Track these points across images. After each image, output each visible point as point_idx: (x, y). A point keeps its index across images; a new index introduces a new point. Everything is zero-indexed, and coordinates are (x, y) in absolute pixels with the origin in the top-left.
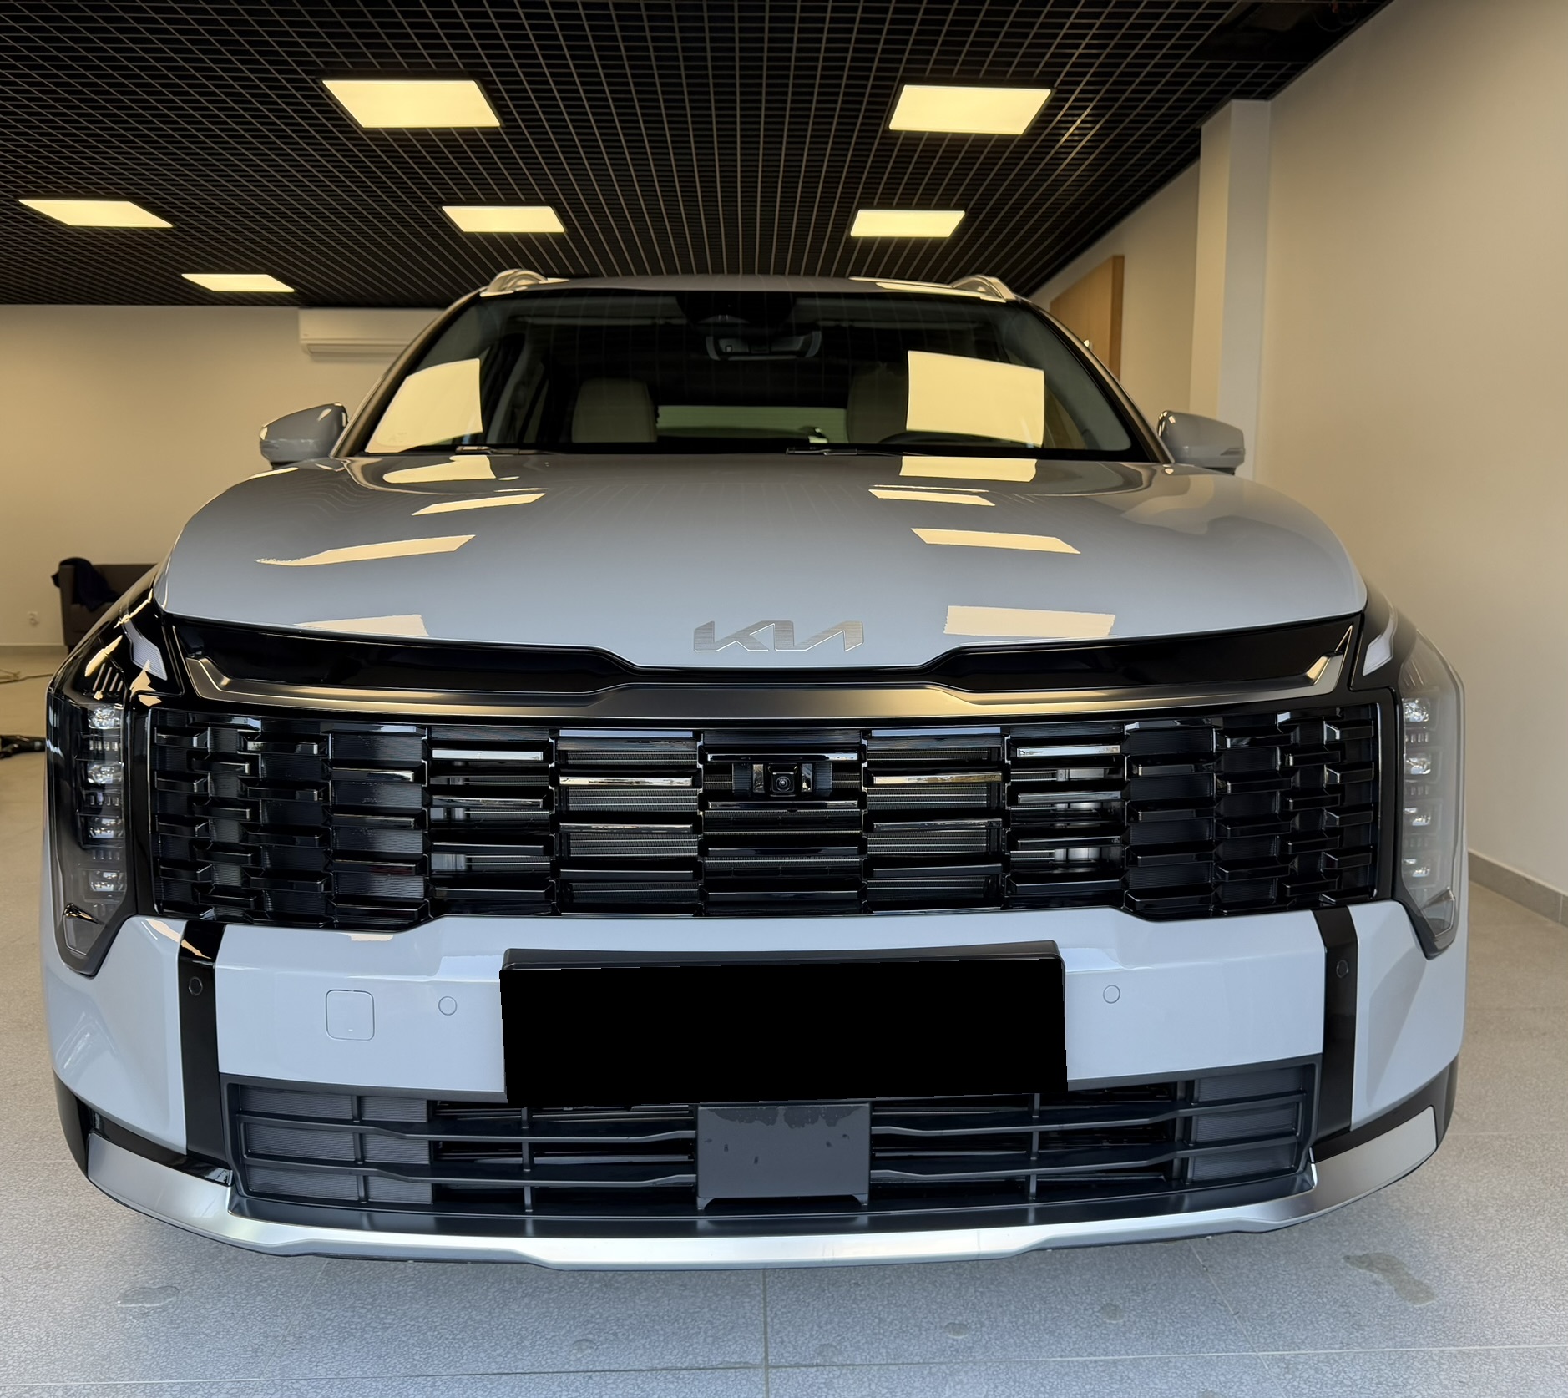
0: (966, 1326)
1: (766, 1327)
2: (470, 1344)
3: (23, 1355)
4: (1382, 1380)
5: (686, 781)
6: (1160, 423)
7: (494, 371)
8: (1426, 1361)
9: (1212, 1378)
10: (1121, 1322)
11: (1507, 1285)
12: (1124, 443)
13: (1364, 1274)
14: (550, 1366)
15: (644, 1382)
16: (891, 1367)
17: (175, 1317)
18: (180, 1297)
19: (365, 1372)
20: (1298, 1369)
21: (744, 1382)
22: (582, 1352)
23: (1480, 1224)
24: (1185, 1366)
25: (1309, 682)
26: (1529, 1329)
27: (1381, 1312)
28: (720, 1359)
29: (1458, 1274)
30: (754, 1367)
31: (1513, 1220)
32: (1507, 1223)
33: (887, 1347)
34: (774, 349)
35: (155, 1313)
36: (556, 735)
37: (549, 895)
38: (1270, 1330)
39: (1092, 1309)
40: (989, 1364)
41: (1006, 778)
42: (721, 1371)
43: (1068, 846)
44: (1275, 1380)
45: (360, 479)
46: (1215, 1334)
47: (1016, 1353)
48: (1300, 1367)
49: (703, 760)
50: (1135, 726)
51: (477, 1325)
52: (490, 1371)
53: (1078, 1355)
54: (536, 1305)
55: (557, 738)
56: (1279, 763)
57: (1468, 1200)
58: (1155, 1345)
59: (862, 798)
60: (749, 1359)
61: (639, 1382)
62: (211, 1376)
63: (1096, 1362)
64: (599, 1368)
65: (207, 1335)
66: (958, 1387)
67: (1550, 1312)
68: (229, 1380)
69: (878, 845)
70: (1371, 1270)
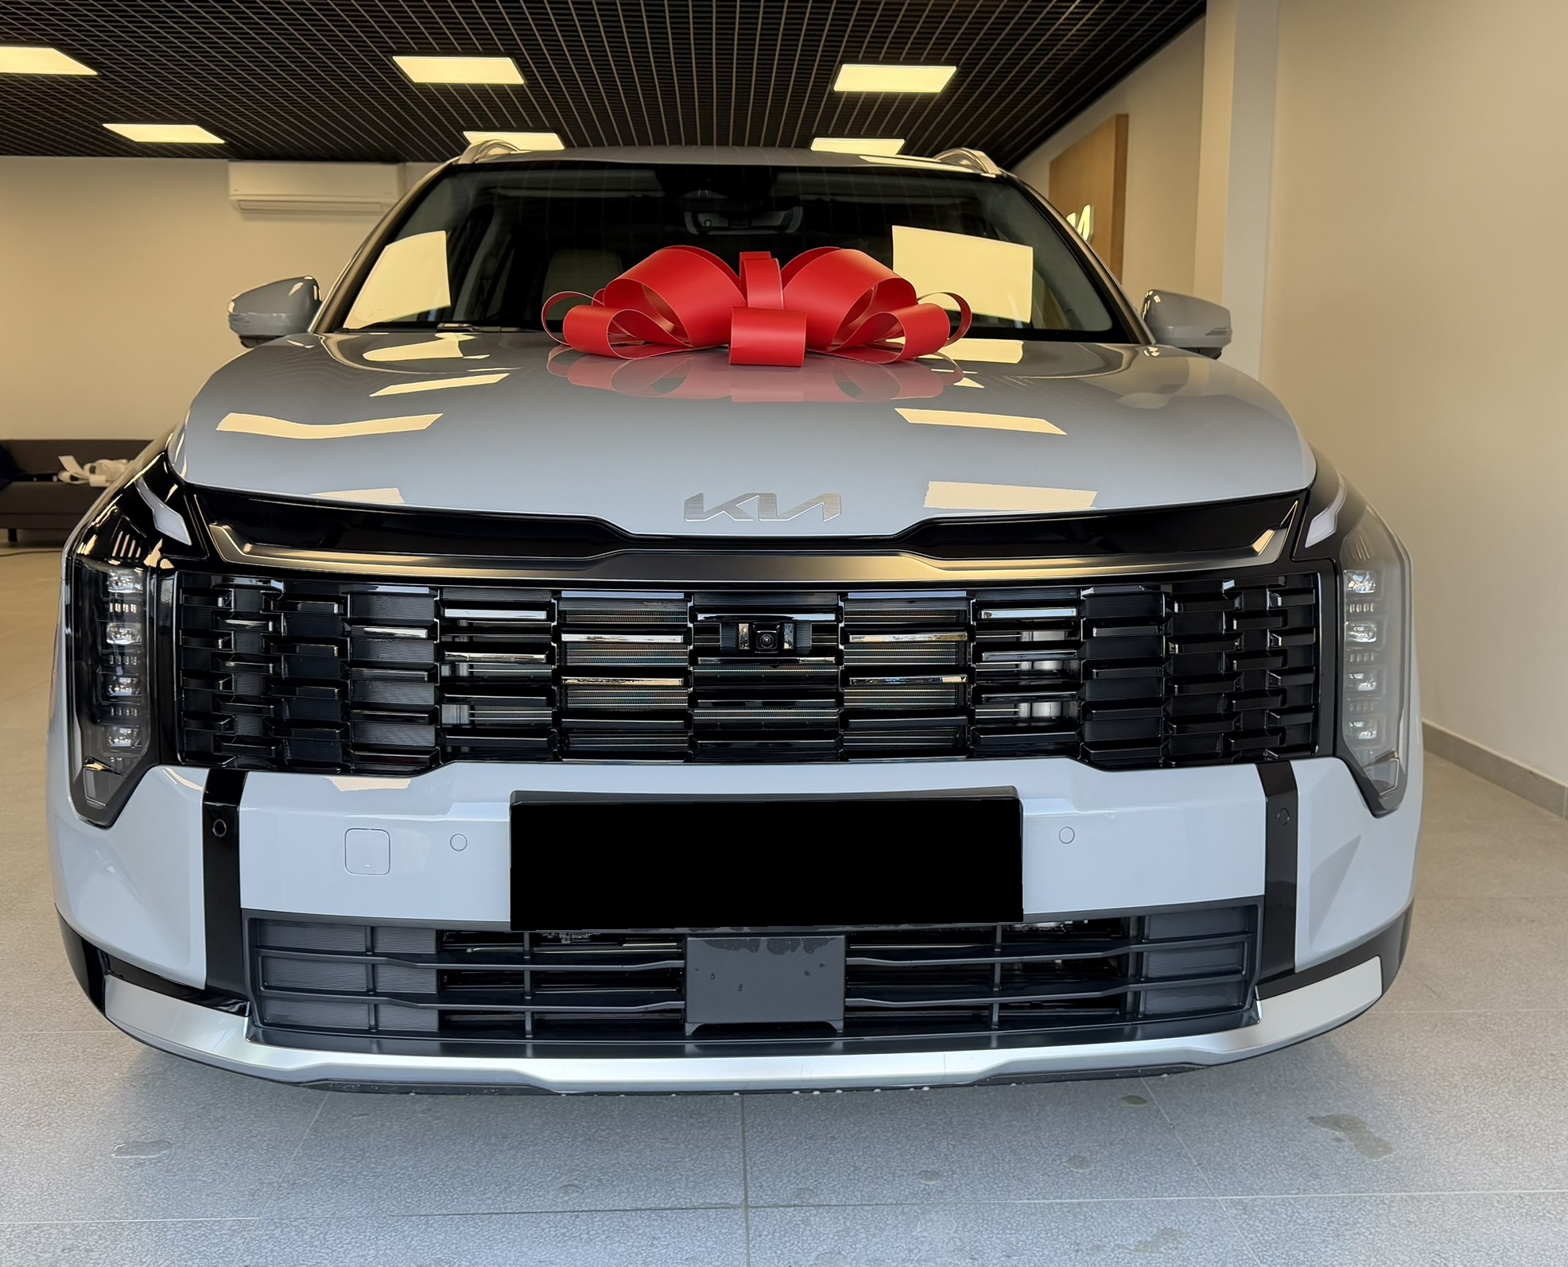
0: (937, 1173)
1: (745, 1175)
2: (460, 1189)
3: (28, 1199)
4: (1333, 1219)
5: (679, 639)
6: (1146, 300)
7: (461, 243)
8: (1378, 1204)
9: (1173, 1218)
10: (1088, 1171)
11: (1464, 1141)
12: (1104, 323)
13: (1327, 1132)
14: (538, 1207)
15: (629, 1220)
16: (865, 1208)
17: (170, 1167)
18: (173, 1150)
19: (360, 1212)
20: (1254, 1211)
21: (725, 1220)
22: (569, 1195)
23: (1444, 1090)
24: (1146, 1208)
25: (1253, 553)
26: (1479, 1178)
27: (1339, 1163)
28: (701, 1201)
29: (1418, 1132)
30: (734, 1207)
31: (1477, 1086)
32: (1471, 1089)
33: (862, 1191)
34: (755, 224)
35: (151, 1163)
36: (558, 596)
37: (551, 744)
38: (1231, 1178)
39: (1060, 1159)
40: (959, 1205)
41: (971, 638)
42: (703, 1211)
43: (1031, 701)
44: (1232, 1221)
45: (338, 356)
46: (1176, 1182)
47: (985, 1197)
48: (1257, 1209)
49: (693, 619)
50: (1090, 591)
51: (466, 1173)
52: (480, 1212)
53: (1044, 1198)
54: (522, 1156)
55: (559, 599)
56: (1224, 627)
57: (1436, 1070)
58: (1119, 1190)
59: (839, 656)
60: (730, 1200)
61: (624, 1220)
62: (212, 1216)
63: (1061, 1204)
64: (586, 1209)
65: (204, 1182)
66: (929, 1224)
67: (1502, 1164)
68: (229, 1219)
69: (855, 698)
70: (1333, 1129)
